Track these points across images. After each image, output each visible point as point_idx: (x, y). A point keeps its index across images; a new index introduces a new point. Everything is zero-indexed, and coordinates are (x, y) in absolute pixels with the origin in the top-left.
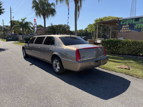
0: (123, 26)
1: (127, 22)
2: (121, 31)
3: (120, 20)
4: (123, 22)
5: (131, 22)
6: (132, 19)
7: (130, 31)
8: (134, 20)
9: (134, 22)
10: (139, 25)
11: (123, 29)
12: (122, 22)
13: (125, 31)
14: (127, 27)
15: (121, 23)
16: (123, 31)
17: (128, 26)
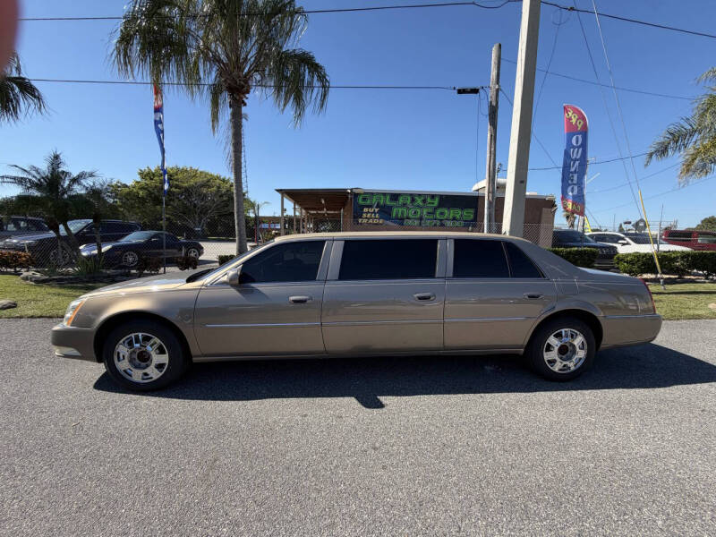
0: (365, 210)
1: (374, 201)
2: (360, 220)
3: (357, 191)
4: (364, 199)
5: (382, 202)
6: (384, 194)
7: (381, 221)
8: (388, 197)
9: (388, 203)
10: (400, 210)
11: (364, 215)
12: (361, 198)
13: (371, 221)
14: (374, 212)
15: (361, 202)
16: (365, 221)
17: (377, 210)
